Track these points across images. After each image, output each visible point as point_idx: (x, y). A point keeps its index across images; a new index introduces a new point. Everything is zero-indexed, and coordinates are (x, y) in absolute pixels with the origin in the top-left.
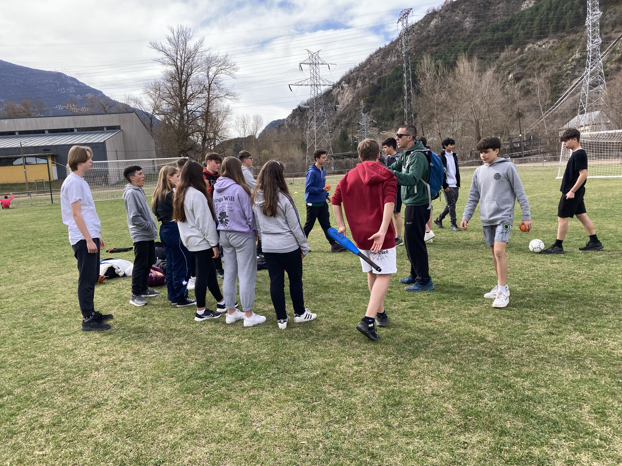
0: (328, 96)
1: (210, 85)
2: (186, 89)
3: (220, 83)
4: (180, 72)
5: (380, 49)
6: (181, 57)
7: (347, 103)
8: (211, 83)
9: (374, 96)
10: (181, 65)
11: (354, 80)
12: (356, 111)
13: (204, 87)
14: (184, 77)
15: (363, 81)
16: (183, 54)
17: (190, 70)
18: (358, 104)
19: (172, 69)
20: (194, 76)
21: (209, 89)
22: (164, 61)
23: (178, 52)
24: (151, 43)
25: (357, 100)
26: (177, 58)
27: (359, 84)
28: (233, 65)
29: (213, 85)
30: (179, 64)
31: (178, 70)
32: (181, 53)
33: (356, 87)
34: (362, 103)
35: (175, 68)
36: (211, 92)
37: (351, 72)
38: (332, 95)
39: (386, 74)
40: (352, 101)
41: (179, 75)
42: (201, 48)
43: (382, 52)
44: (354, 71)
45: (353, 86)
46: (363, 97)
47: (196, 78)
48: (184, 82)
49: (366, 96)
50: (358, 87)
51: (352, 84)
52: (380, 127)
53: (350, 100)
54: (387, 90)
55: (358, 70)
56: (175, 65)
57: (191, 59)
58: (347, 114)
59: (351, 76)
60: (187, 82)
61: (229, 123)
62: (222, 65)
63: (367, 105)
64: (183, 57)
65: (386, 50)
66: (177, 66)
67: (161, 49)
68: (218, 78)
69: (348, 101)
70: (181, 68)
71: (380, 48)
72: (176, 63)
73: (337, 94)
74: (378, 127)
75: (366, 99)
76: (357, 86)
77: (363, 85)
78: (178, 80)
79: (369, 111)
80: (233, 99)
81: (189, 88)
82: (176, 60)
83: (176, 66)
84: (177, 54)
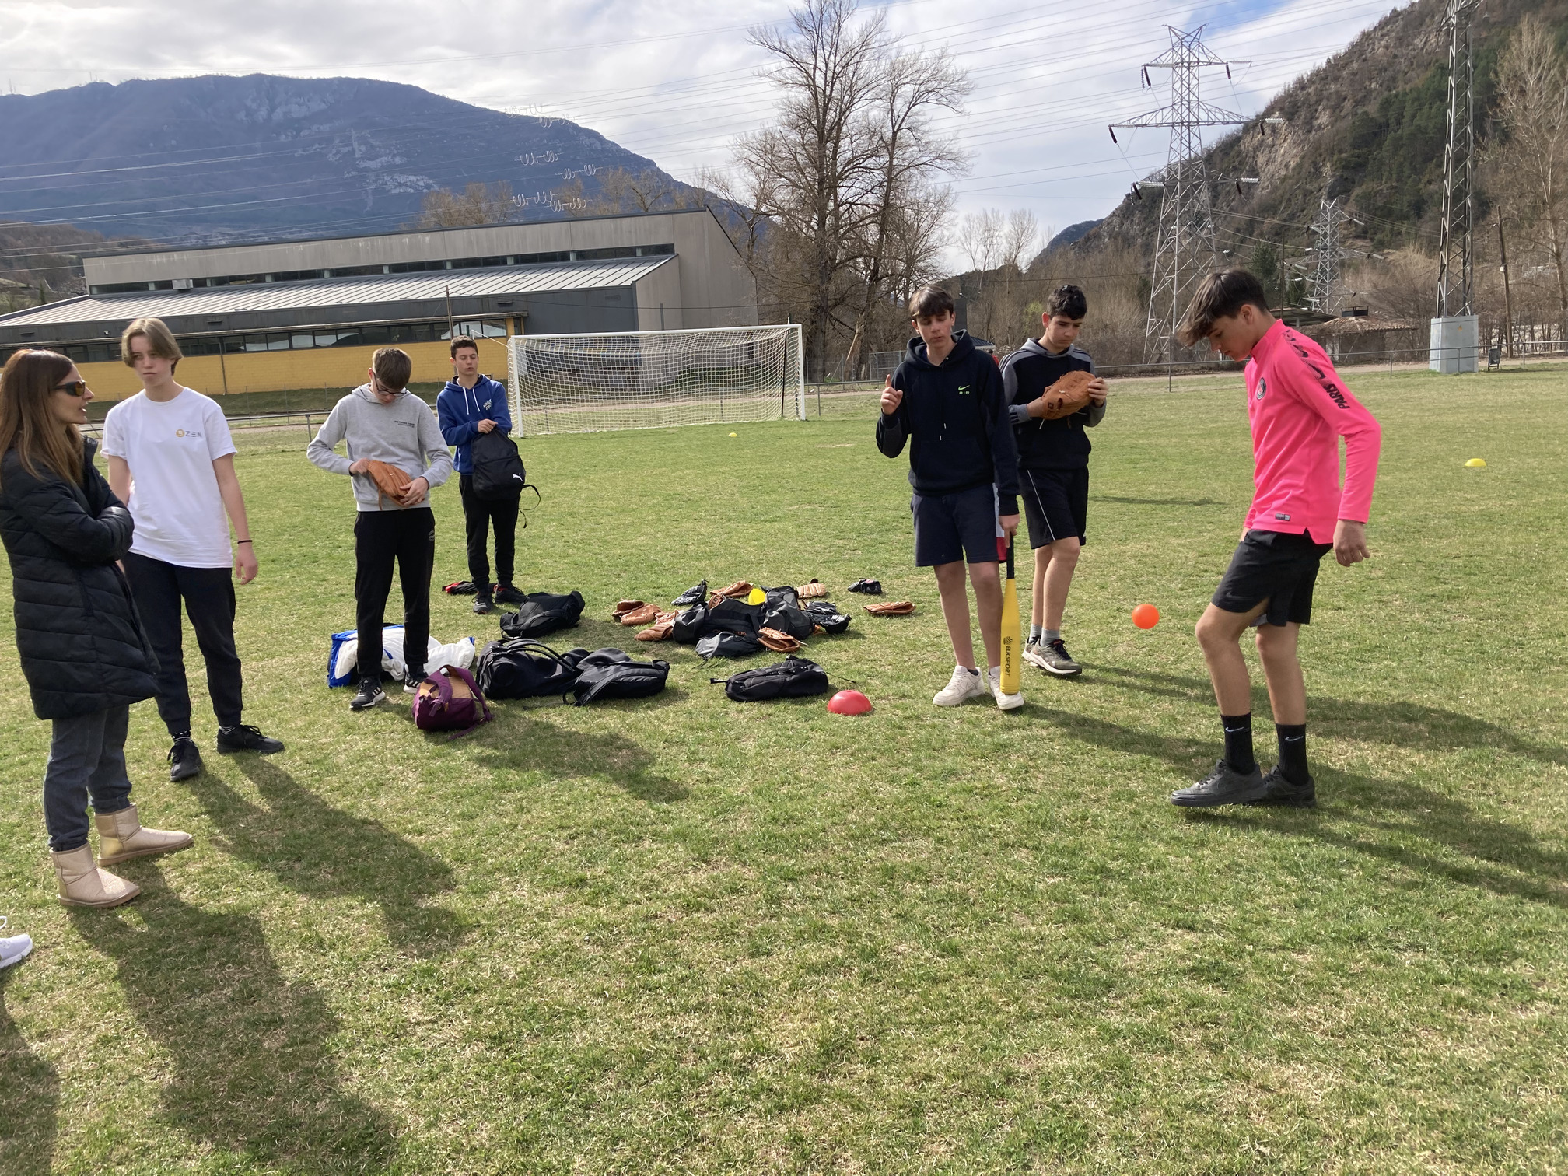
0: (1227, 154)
1: (895, 134)
2: (836, 146)
3: (922, 128)
4: (821, 102)
5: (1395, 14)
6: (827, 64)
7: (1283, 172)
8: (899, 129)
9: (1365, 150)
10: (826, 85)
11: (1310, 106)
12: (1307, 194)
13: (882, 139)
14: (832, 115)
15: (1336, 109)
16: (832, 57)
17: (847, 97)
18: (1317, 173)
19: (803, 96)
20: (859, 113)
21: (892, 145)
22: (784, 75)
23: (820, 52)
24: (753, 34)
25: (1315, 164)
26: (815, 67)
27: (1324, 118)
28: (958, 78)
29: (905, 135)
30: (820, 81)
31: (816, 98)
32: (827, 54)
33: (1312, 127)
34: (1327, 170)
35: (808, 94)
36: (898, 153)
37: (1301, 85)
38: (1239, 153)
39: (1408, 87)
40: (1299, 166)
41: (818, 112)
42: (878, 36)
43: (1401, 22)
44: (1311, 81)
45: (1304, 123)
46: (1332, 154)
47: (863, 116)
48: (832, 129)
49: (1340, 152)
50: (1319, 126)
51: (1303, 117)
52: (1377, 237)
53: (1292, 164)
54: (1405, 131)
55: (1322, 79)
56: (809, 85)
57: (851, 68)
58: (1281, 202)
59: (1301, 95)
60: (840, 129)
61: (946, 233)
62: (929, 79)
63: (1341, 176)
64: (831, 65)
65: (1412, 16)
66: (815, 86)
67: (777, 45)
68: (917, 114)
69: (1287, 166)
70: (824, 92)
71: (1394, 11)
72: (813, 80)
73: (1256, 150)
74: (1372, 240)
75: (1340, 159)
76: (1316, 123)
77: (1336, 121)
78: (815, 123)
79: (1348, 192)
80: (955, 169)
81: (844, 144)
82: (811, 73)
83: (812, 86)
84: (816, 56)
